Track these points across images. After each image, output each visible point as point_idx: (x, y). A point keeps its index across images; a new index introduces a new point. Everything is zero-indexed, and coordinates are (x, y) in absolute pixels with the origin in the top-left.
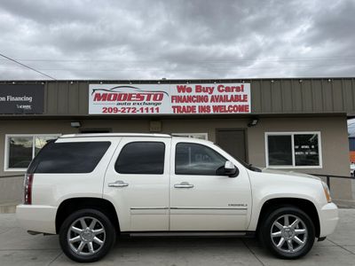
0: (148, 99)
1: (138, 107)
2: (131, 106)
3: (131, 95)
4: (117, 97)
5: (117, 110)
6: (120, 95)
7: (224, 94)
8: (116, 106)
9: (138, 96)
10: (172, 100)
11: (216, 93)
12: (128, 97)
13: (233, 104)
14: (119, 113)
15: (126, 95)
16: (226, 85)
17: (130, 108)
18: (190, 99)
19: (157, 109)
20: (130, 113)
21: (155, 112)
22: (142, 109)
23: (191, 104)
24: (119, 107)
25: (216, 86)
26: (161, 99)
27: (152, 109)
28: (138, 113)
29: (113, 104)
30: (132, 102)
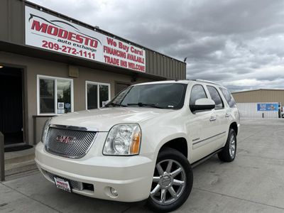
0: (86, 43)
1: (78, 49)
2: (72, 46)
3: (71, 34)
4: (58, 32)
5: (58, 48)
6: (61, 31)
7: (134, 54)
8: (57, 42)
9: (78, 37)
10: (104, 49)
11: (130, 52)
12: (69, 35)
13: (138, 64)
14: (60, 51)
15: (66, 32)
16: (135, 48)
17: (70, 48)
18: (115, 53)
19: (93, 55)
20: (71, 54)
21: (92, 58)
22: (81, 51)
23: (116, 57)
24: (61, 45)
25: (130, 46)
26: (96, 46)
27: (89, 54)
28: (77, 55)
29: (54, 39)
30: (72, 42)
